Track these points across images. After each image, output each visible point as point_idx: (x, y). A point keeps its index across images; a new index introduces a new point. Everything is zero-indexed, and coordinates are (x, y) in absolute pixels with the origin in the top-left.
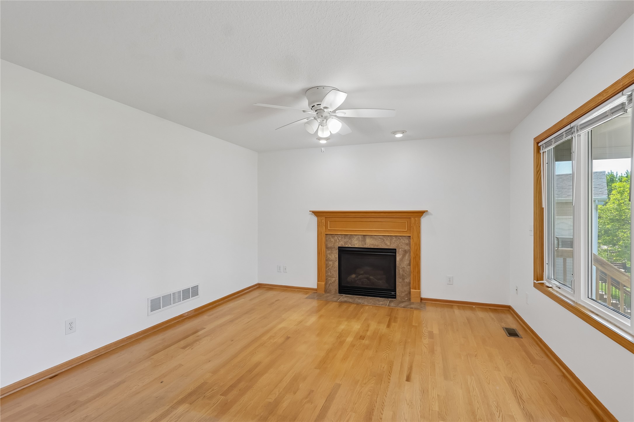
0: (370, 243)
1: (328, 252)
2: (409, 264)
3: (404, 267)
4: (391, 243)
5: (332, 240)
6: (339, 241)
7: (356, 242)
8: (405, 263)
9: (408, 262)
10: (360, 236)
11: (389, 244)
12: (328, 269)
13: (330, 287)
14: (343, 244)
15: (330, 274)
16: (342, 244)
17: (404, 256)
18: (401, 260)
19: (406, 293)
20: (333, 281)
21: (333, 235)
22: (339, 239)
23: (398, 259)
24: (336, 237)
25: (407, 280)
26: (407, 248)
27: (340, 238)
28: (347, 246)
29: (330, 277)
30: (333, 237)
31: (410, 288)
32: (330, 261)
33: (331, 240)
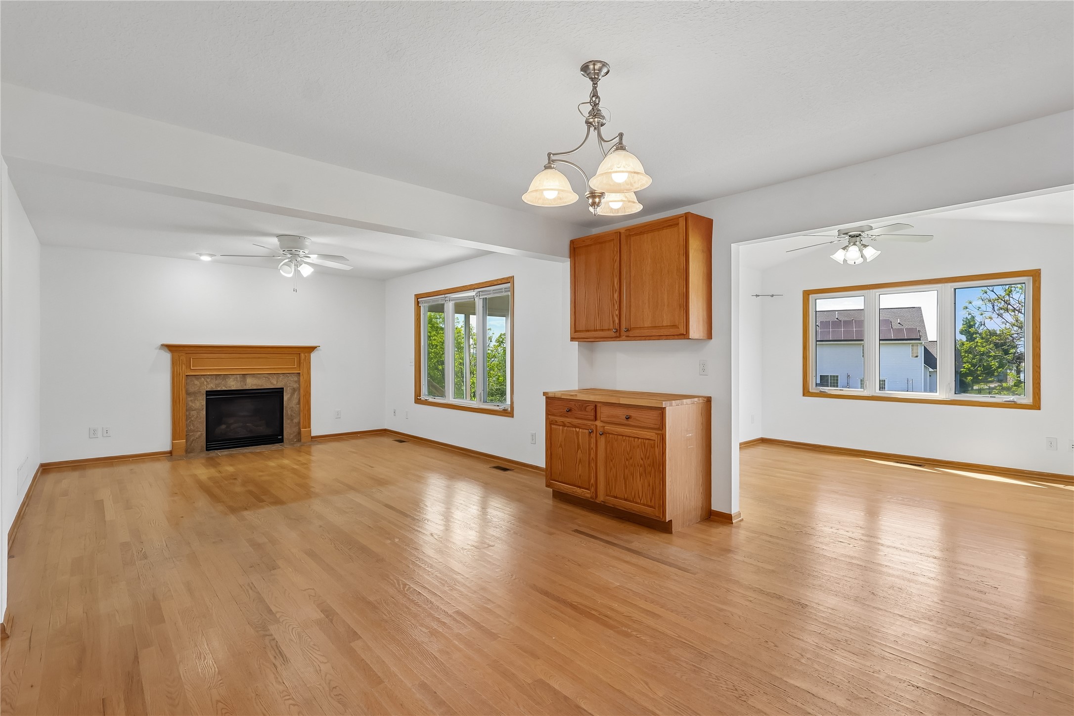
0: (251, 384)
1: (189, 399)
2: (299, 403)
3: (293, 407)
4: (277, 382)
5: (196, 382)
6: (208, 383)
7: (232, 383)
8: (294, 402)
9: (297, 401)
10: (238, 376)
11: (275, 383)
12: (190, 422)
13: (193, 445)
14: (214, 387)
15: (192, 427)
16: (212, 386)
17: (292, 394)
18: (290, 399)
19: (296, 433)
20: (197, 436)
21: (198, 376)
22: (207, 382)
23: (285, 398)
24: (203, 379)
25: (296, 421)
26: (296, 386)
27: (208, 380)
28: (219, 389)
29: (193, 431)
30: (197, 379)
31: (300, 429)
32: (193, 410)
33: (194, 383)
